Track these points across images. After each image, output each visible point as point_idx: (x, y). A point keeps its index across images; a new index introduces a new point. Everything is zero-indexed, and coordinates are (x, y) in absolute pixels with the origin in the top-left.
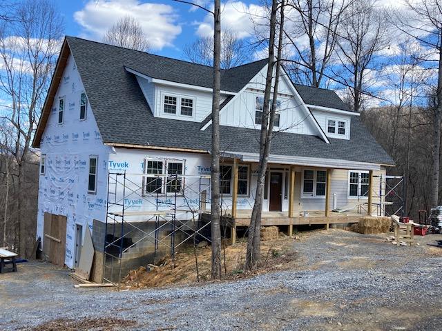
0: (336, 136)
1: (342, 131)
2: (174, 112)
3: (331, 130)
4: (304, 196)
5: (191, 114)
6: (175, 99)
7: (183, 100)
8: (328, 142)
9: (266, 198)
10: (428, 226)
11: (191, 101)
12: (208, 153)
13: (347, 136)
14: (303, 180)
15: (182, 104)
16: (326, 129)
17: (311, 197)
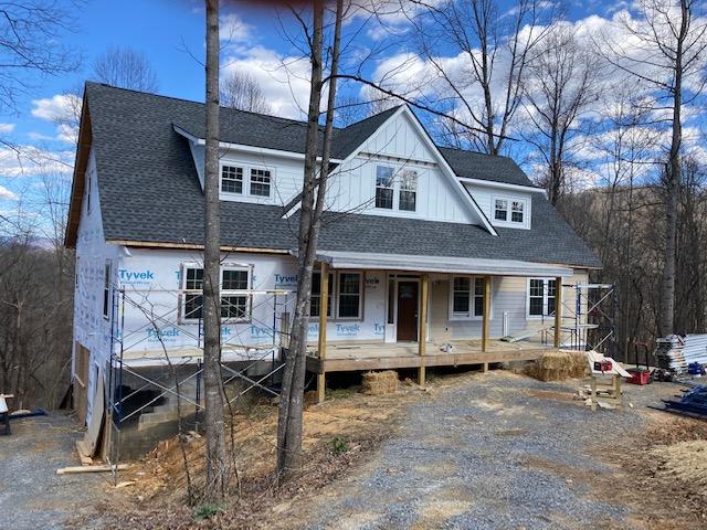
0: (509, 224)
1: (518, 217)
2: (240, 191)
3: (501, 215)
4: (454, 317)
5: (267, 194)
6: (240, 170)
7: (253, 171)
8: (494, 233)
9: (390, 322)
10: (651, 369)
11: (268, 174)
12: (288, 254)
13: (526, 224)
14: (452, 292)
15: (253, 178)
16: (491, 214)
17: (467, 319)
